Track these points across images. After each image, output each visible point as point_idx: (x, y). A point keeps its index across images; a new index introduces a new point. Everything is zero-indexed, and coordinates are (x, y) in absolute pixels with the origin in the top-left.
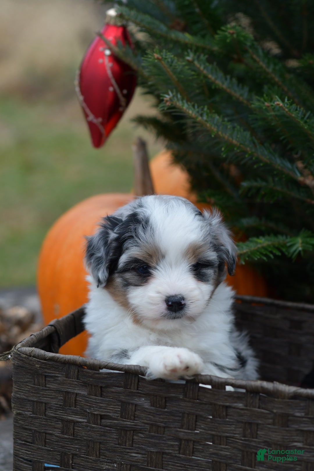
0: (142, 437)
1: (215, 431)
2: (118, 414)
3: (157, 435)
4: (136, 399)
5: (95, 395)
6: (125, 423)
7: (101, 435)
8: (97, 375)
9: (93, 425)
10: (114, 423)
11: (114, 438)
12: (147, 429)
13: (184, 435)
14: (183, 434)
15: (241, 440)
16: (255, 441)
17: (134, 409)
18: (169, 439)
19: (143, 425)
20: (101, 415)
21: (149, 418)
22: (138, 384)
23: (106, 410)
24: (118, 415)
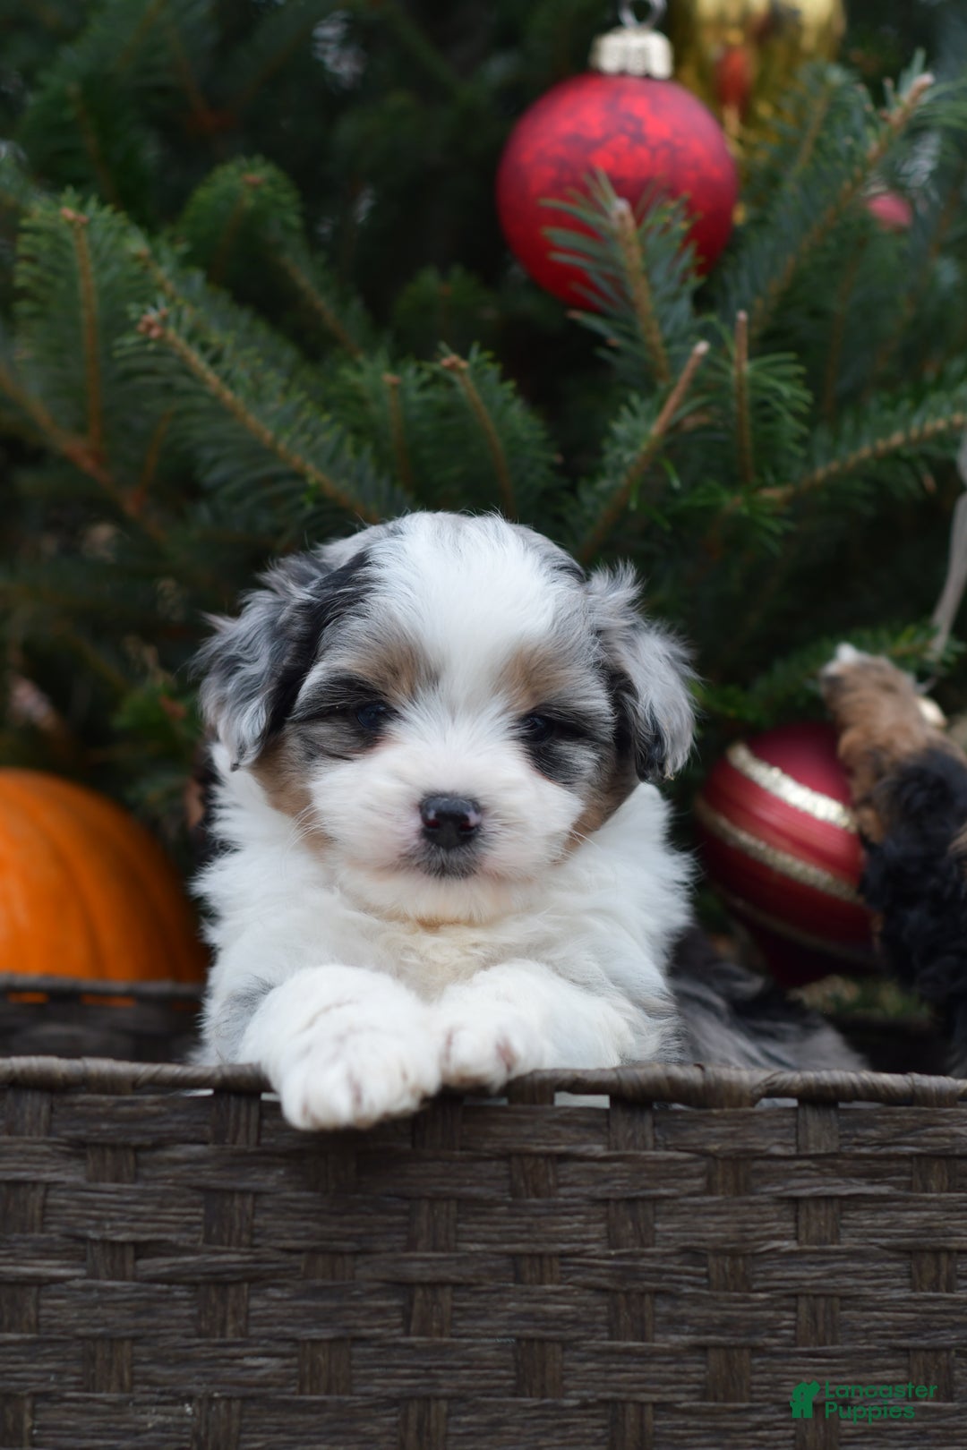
0: (280, 1300)
1: (523, 1241)
2: (194, 1232)
3: (330, 1283)
4: (255, 1177)
5: (117, 1180)
6: (223, 1258)
7: (139, 1313)
8: (126, 1109)
9: (110, 1284)
10: (186, 1264)
11: (178, 1317)
12: (298, 1268)
13: (422, 1269)
14: (418, 1265)
15: (609, 1257)
16: (652, 1256)
17: (249, 1207)
18: (371, 1293)
19: (283, 1257)
20: (136, 1245)
21: (306, 1229)
22: (260, 1128)
23: (156, 1226)
24: (196, 1236)
